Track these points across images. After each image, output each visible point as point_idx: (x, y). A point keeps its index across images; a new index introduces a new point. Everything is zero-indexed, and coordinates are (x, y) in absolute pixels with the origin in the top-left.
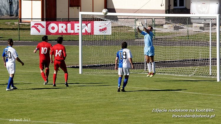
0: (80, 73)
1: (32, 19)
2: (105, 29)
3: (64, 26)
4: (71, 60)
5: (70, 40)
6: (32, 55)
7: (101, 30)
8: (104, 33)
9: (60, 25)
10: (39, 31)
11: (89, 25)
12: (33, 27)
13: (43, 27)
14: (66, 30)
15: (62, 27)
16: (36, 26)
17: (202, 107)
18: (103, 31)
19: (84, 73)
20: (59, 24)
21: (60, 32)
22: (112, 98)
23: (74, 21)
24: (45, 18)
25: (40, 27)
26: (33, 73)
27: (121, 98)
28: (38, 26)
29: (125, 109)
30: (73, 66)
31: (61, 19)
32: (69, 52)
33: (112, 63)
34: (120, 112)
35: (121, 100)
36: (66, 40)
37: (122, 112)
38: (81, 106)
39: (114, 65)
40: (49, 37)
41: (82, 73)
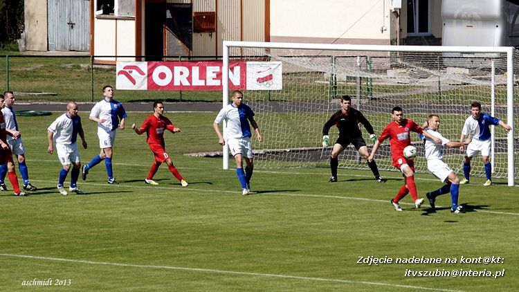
0: (225, 166)
1: (116, 57)
2: (270, 77)
3: (186, 70)
5: (197, 101)
7: (260, 80)
8: (268, 85)
9: (177, 69)
10: (133, 82)
11: (237, 69)
12: (121, 72)
13: (142, 73)
14: (189, 79)
15: (182, 73)
16: (127, 71)
17: (482, 237)
18: (265, 83)
19: (232, 168)
20: (175, 67)
21: (177, 83)
22: (295, 219)
23: (206, 61)
24: (143, 54)
25: (134, 74)
26: (129, 166)
27: (313, 217)
28: (131, 72)
29: (324, 241)
30: (207, 153)
31: (178, 57)
32: (198, 126)
33: (289, 147)
34: (315, 247)
35: (313, 222)
36: (189, 101)
37: (319, 247)
38: (234, 234)
39: (293, 151)
40: (154, 95)
41: (229, 167)
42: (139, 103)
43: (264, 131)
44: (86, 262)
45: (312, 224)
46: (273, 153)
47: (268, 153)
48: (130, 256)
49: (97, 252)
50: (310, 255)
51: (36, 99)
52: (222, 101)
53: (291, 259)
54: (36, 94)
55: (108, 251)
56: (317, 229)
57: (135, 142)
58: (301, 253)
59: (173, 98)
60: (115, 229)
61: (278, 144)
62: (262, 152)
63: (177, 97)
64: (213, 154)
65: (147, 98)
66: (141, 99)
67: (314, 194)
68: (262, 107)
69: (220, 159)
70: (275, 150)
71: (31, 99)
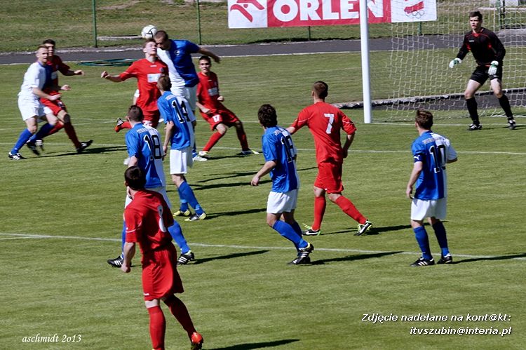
0: (367, 120)
2: (420, 6)
4: (340, 88)
5: (330, 39)
6: (236, 81)
7: (409, 10)
8: (418, 16)
10: (250, 18)
12: (234, 7)
13: (260, 7)
14: (319, 12)
15: (309, 5)
16: (242, 4)
18: (415, 13)
19: (376, 121)
21: (304, 18)
22: (457, 183)
25: (251, 8)
27: (479, 180)
28: (246, 6)
29: (494, 209)
30: (344, 104)
32: (331, 70)
33: (447, 93)
34: (482, 217)
35: (480, 186)
36: (320, 39)
37: (488, 216)
38: (380, 205)
39: (453, 97)
40: (277, 33)
41: (372, 121)
42: (258, 44)
43: (414, 73)
44: (197, 244)
45: (479, 188)
46: (428, 100)
47: (421, 100)
48: (251, 236)
49: (211, 232)
50: (476, 228)
51: (131, 45)
52: (360, 38)
53: (454, 233)
54: (130, 37)
55: (224, 231)
56: (484, 195)
57: (254, 93)
58: (465, 225)
59: (300, 36)
60: (231, 203)
61: (433, 90)
62: (413, 99)
63: (306, 36)
64: (351, 105)
65: (268, 38)
66: (261, 39)
67: (481, 150)
68: (411, 44)
69: (360, 111)
70: (430, 97)
71: (125, 45)
